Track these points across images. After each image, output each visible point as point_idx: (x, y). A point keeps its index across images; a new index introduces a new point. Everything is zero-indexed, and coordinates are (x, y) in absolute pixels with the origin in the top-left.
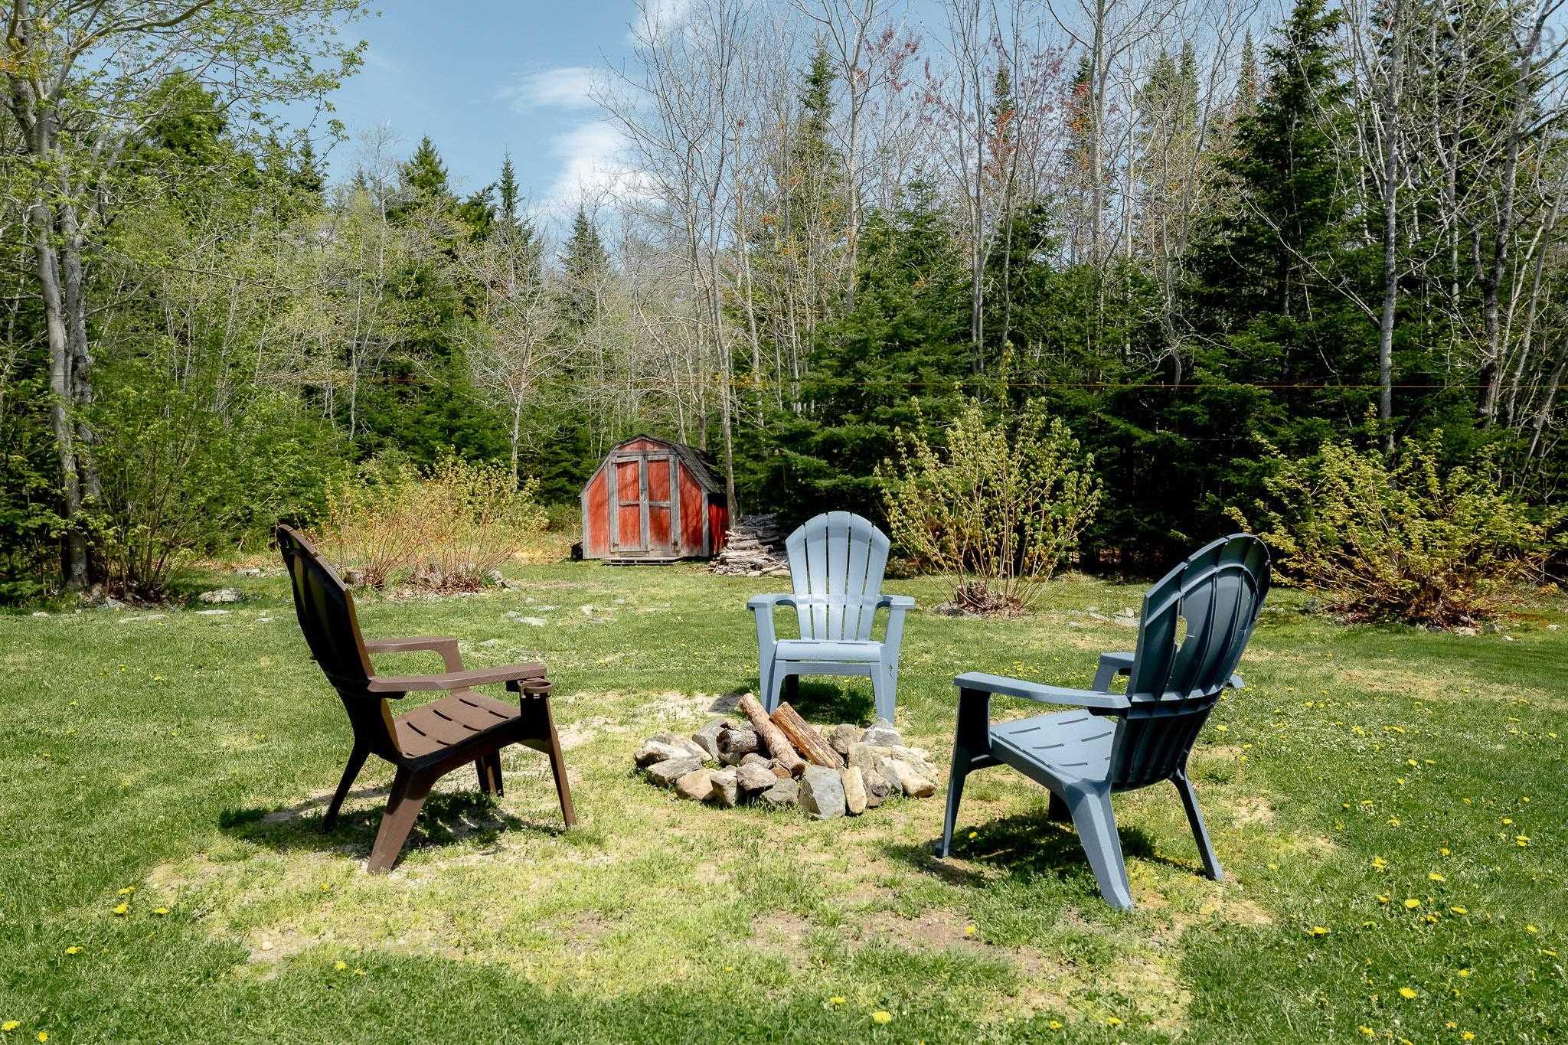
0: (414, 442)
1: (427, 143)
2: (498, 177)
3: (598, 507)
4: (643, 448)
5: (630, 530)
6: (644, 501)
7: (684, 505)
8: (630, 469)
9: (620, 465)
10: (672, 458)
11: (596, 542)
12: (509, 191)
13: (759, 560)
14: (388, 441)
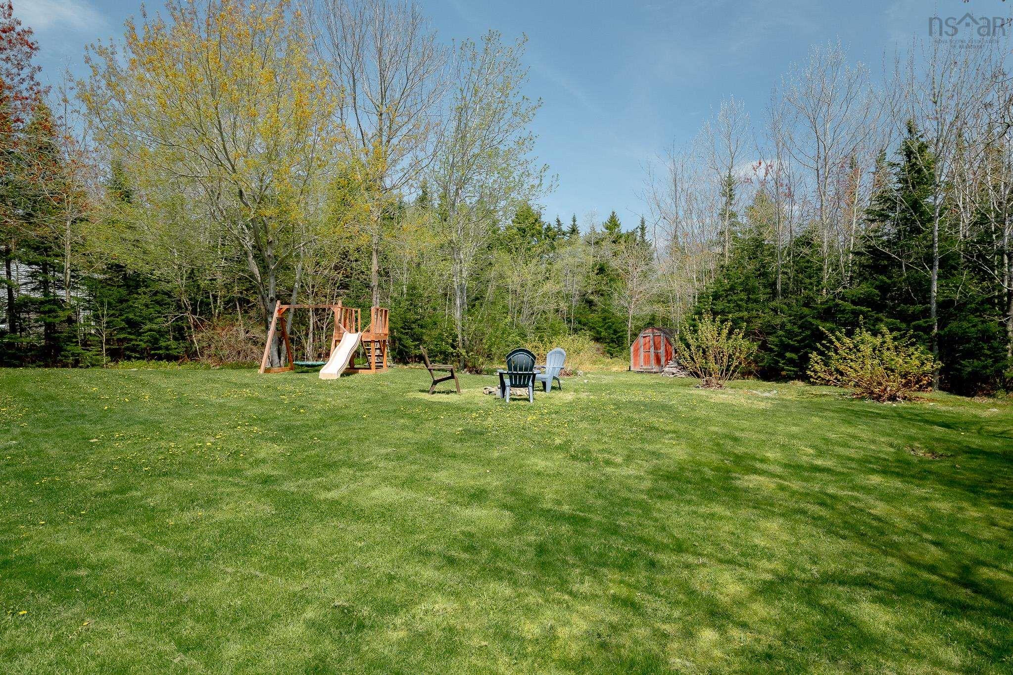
0: (594, 328)
1: (613, 213)
2: (639, 224)
3: (637, 350)
4: (653, 331)
5: (647, 361)
6: (652, 350)
7: (666, 351)
8: (648, 338)
9: (644, 337)
10: (662, 335)
11: (635, 365)
12: (643, 229)
13: (675, 372)
14: (586, 328)
